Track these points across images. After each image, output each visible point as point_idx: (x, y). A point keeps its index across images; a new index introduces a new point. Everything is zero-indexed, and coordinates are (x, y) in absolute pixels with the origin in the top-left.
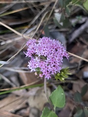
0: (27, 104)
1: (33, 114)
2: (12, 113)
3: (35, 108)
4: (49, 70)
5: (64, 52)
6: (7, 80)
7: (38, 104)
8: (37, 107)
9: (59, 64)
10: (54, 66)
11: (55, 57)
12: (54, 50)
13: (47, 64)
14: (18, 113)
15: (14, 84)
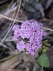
0: (23, 61)
1: (28, 67)
2: (13, 69)
3: (29, 62)
4: (33, 49)
5: (42, 33)
6: (5, 46)
7: (30, 59)
8: (30, 61)
9: (39, 43)
10: (36, 45)
11: (36, 38)
12: (34, 33)
13: (30, 44)
14: (18, 68)
15: (11, 48)
